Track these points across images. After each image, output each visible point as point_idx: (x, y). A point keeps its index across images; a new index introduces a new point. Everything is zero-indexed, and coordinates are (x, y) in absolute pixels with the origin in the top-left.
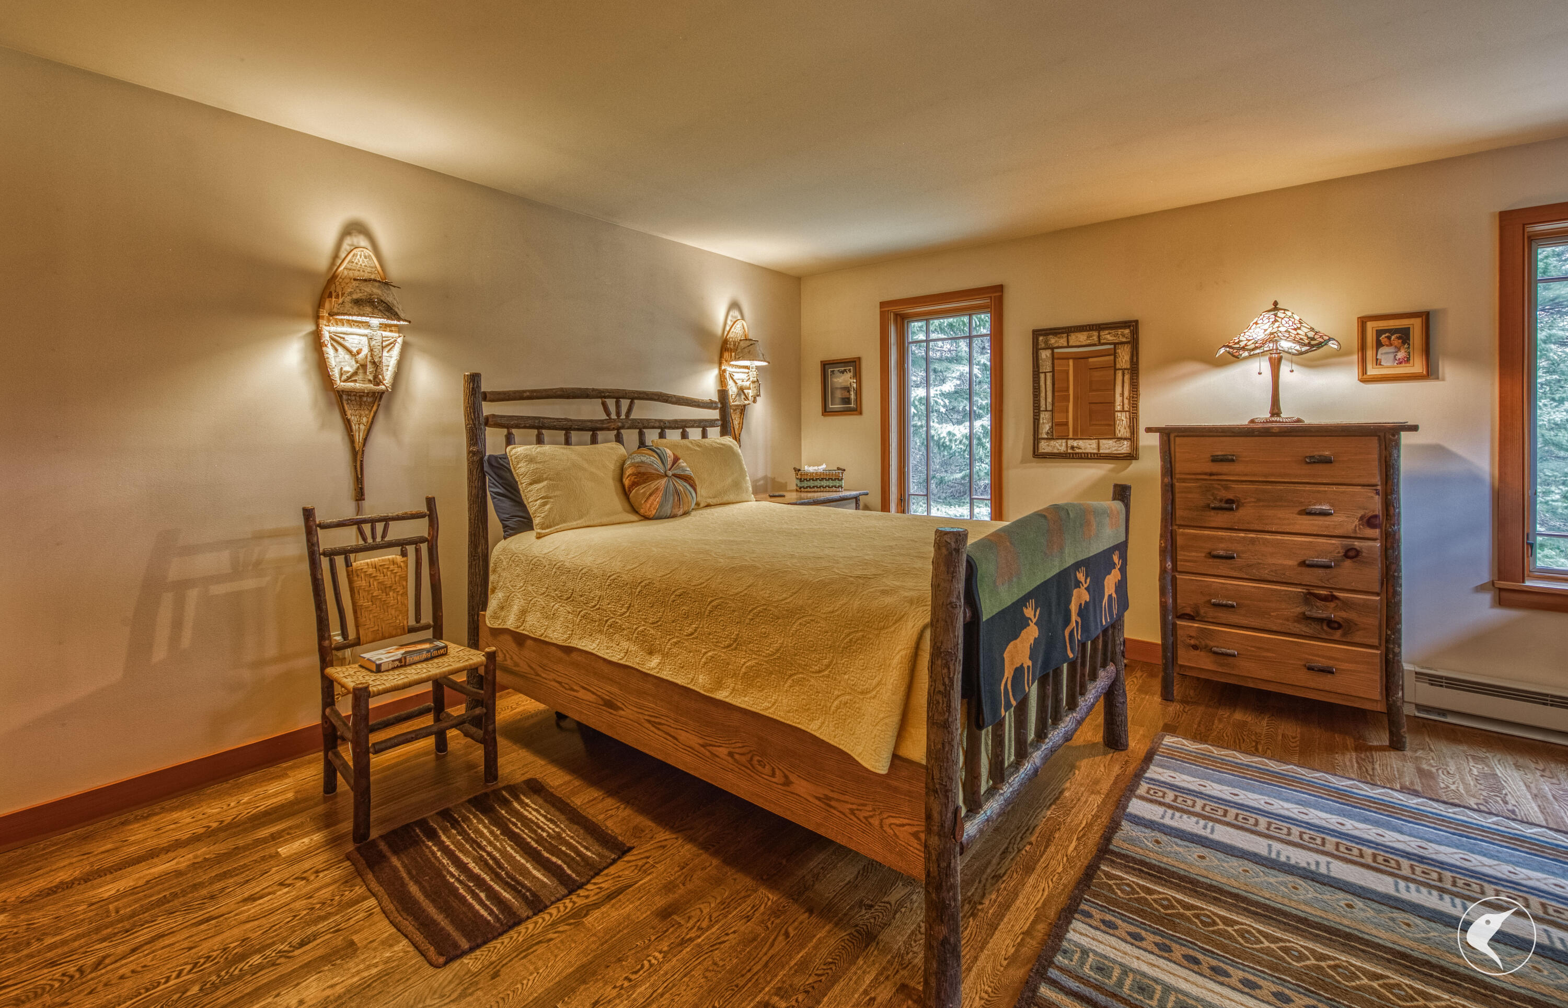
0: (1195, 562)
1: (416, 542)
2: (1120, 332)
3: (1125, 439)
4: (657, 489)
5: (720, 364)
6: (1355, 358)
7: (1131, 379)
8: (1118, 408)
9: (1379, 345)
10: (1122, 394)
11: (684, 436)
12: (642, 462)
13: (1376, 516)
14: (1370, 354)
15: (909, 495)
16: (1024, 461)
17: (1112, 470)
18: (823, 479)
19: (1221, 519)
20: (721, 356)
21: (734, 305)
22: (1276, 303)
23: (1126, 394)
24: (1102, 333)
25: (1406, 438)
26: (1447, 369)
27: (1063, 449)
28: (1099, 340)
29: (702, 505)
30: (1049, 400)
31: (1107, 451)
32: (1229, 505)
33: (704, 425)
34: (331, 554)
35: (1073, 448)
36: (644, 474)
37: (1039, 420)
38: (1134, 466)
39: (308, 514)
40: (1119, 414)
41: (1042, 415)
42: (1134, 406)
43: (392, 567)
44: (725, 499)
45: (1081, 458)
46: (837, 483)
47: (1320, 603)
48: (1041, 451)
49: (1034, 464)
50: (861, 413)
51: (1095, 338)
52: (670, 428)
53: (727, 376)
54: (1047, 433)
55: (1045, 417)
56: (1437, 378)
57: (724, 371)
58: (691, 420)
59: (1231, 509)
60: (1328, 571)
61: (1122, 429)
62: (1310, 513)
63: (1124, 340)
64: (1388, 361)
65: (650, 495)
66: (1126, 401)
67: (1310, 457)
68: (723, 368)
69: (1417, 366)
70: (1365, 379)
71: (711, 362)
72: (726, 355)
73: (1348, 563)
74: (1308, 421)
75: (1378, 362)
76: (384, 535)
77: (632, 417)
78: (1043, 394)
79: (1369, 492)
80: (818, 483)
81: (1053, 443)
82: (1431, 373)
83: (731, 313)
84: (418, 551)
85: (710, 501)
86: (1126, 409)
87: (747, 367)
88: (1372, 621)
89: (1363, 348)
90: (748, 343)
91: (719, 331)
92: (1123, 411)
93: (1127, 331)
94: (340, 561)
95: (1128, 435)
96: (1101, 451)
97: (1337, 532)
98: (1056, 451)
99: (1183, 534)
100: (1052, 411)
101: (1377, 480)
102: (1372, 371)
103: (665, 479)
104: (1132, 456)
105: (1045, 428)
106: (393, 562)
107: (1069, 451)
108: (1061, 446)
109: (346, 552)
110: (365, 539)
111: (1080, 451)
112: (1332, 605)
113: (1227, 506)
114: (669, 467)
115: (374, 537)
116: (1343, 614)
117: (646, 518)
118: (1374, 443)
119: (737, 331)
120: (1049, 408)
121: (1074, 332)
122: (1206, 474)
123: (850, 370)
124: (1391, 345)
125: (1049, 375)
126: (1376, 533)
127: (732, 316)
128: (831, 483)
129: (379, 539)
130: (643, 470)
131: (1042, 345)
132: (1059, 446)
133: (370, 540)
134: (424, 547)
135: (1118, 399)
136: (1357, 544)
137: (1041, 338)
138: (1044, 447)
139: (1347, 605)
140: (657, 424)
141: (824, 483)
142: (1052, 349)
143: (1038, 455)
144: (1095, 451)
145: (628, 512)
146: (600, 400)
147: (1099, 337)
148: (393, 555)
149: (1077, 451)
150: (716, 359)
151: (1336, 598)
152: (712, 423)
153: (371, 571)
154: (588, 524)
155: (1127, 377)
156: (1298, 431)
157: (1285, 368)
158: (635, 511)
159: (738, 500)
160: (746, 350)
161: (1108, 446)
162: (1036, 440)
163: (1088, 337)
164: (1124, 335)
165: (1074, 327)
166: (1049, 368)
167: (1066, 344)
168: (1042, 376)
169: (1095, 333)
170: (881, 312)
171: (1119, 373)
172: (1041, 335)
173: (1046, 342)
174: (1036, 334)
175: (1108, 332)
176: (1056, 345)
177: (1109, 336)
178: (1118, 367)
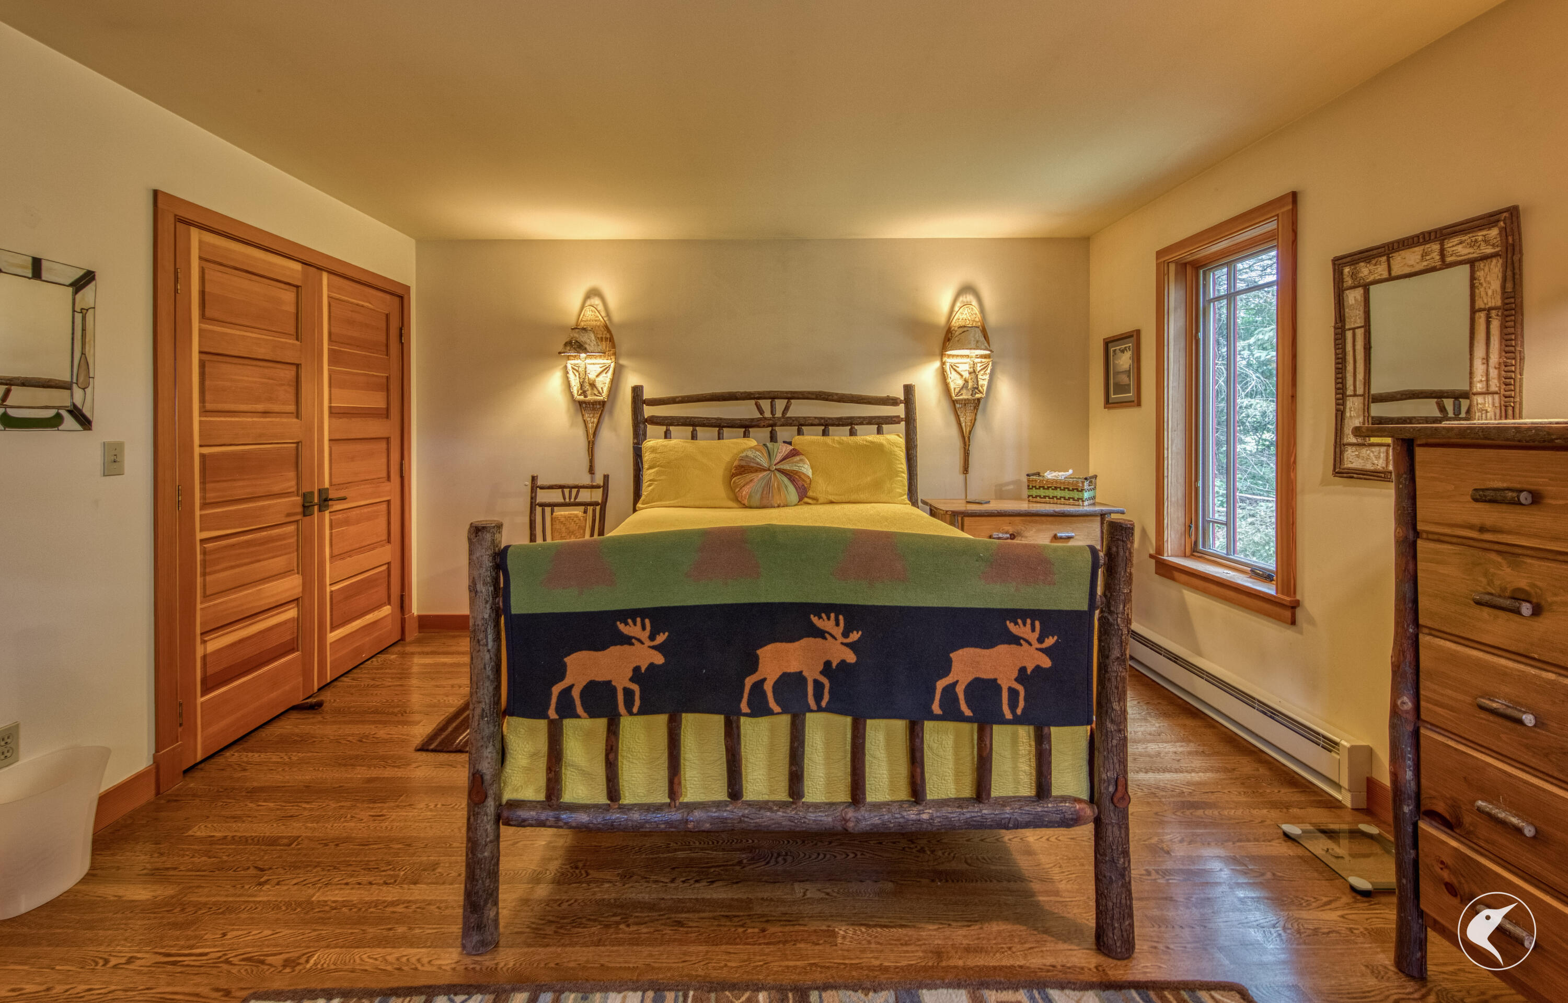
1: (595, 504)
2: (1480, 235)
5: (942, 355)
7: (1503, 327)
8: (1479, 387)
10: (1487, 359)
11: (852, 432)
15: (1207, 522)
16: (1324, 482)
20: (944, 347)
21: (967, 289)
23: (1494, 358)
24: (1448, 244)
27: (1380, 464)
28: (1443, 257)
30: (1361, 376)
32: (1516, 602)
33: (878, 423)
34: (543, 505)
37: (1344, 411)
39: (534, 479)
40: (1480, 399)
41: (1349, 403)
42: (1509, 381)
43: (575, 519)
46: (1077, 495)
48: (1348, 465)
49: (1337, 487)
50: (1139, 404)
51: (1436, 255)
52: (834, 425)
53: (949, 367)
55: (1353, 407)
58: (859, 418)
63: (1489, 250)
66: (1493, 373)
71: (932, 355)
72: (950, 344)
76: (576, 498)
77: (788, 415)
78: (1350, 367)
80: (1058, 493)
81: (1365, 452)
83: (960, 299)
84: (594, 511)
86: (1493, 388)
87: (968, 356)
90: (968, 330)
92: (1487, 392)
93: (1494, 232)
94: (548, 510)
98: (1369, 467)
100: (1364, 395)
105: (1353, 425)
106: (576, 516)
108: (1378, 458)
109: (553, 505)
110: (564, 498)
115: (570, 498)
117: (745, 505)
119: (966, 317)
121: (1398, 250)
123: (1129, 348)
125: (1360, 333)
129: (572, 500)
131: (1348, 282)
132: (1375, 458)
133: (567, 500)
134: (598, 508)
135: (1480, 370)
137: (1346, 270)
138: (1353, 459)
140: (817, 422)
142: (1366, 286)
143: (1341, 472)
146: (753, 402)
147: (1442, 252)
148: (578, 512)
150: (939, 350)
153: (563, 519)
154: (680, 505)
155: (1495, 325)
162: (1339, 447)
163: (1424, 255)
164: (1486, 241)
165: (1398, 242)
166: (1360, 322)
167: (1385, 275)
168: (1349, 334)
169: (1436, 247)
170: (1158, 265)
171: (1481, 318)
172: (1346, 264)
173: (1353, 275)
174: (1339, 263)
175: (1456, 240)
176: (1371, 278)
177: (1459, 248)
178: (1479, 304)
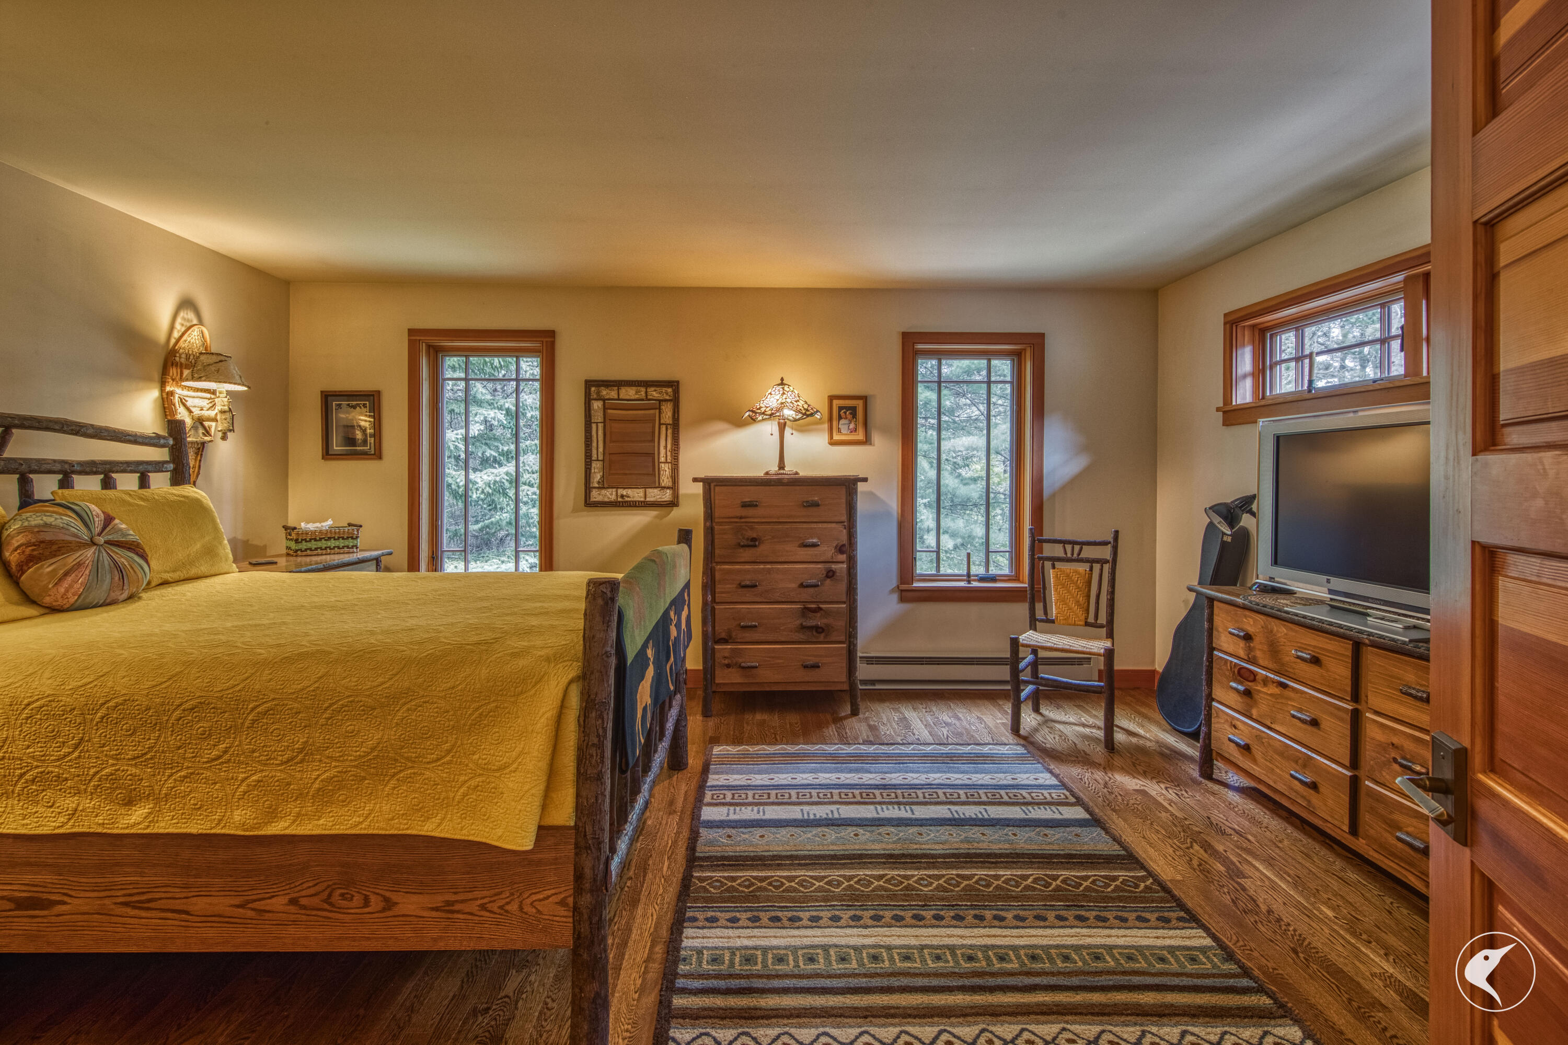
0: (728, 592)
2: (664, 390)
3: (668, 488)
4: (79, 565)
5: (163, 384)
6: (826, 426)
7: (673, 433)
8: (662, 459)
9: (840, 418)
10: (666, 448)
11: (108, 484)
12: (46, 525)
13: (844, 545)
14: (835, 423)
15: (443, 552)
16: (575, 510)
17: (656, 517)
18: (330, 538)
19: (747, 554)
20: (164, 372)
21: (186, 303)
22: (782, 379)
23: (669, 447)
24: (649, 390)
25: (861, 487)
26: (876, 438)
27: (613, 498)
28: (647, 396)
29: (153, 584)
30: (601, 450)
31: (652, 499)
32: (753, 543)
33: (143, 472)
35: (622, 496)
36: (52, 543)
37: (590, 469)
38: (675, 513)
40: (663, 465)
41: (594, 465)
42: (676, 458)
44: (193, 572)
45: (630, 506)
46: (350, 543)
47: (811, 615)
48: (593, 499)
49: (585, 513)
50: (380, 459)
51: (643, 393)
52: (80, 473)
53: (176, 400)
54: (599, 482)
55: (596, 466)
56: (871, 444)
57: (172, 393)
58: (122, 463)
59: (755, 546)
60: (816, 589)
61: (666, 480)
62: (806, 546)
63: (668, 398)
64: (844, 431)
65: (66, 574)
66: (669, 454)
67: (807, 502)
68: (168, 389)
69: (860, 436)
70: (833, 443)
71: (147, 379)
72: (173, 371)
73: (828, 581)
74: (802, 473)
75: (839, 431)
78: (594, 444)
79: (839, 527)
80: (323, 544)
81: (604, 492)
82: (867, 441)
83: (182, 314)
85: (167, 576)
86: (669, 461)
87: (214, 392)
88: (841, 623)
89: (831, 420)
90: (214, 359)
91: (162, 337)
92: (666, 462)
93: (669, 390)
95: (670, 484)
96: (648, 499)
97: (822, 559)
98: (606, 500)
99: (720, 570)
100: (603, 460)
101: (844, 518)
102: (836, 437)
103: (93, 549)
104: (673, 504)
105: (597, 477)
107: (619, 499)
108: (611, 494)
111: (629, 499)
112: (819, 615)
113: (752, 543)
114: (98, 530)
116: (825, 621)
117: (54, 610)
118: (843, 491)
119: (193, 340)
120: (601, 458)
121: (624, 386)
122: (737, 517)
123: (365, 405)
124: (846, 418)
125: (601, 426)
126: (843, 557)
127: (184, 319)
128: (341, 543)
130: (48, 537)
131: (594, 396)
132: (610, 495)
135: (662, 451)
136: (834, 566)
137: (593, 389)
138: (596, 496)
139: (827, 613)
140: (58, 467)
141: (332, 543)
142: (604, 400)
143: (590, 504)
144: (642, 499)
145: (17, 604)
147: (646, 392)
149: (627, 499)
150: (156, 375)
151: (820, 609)
152: (158, 466)
155: (670, 431)
156: (797, 482)
157: (788, 431)
158: (28, 599)
159: (212, 572)
160: (213, 368)
161: (654, 495)
162: (588, 488)
163: (637, 392)
164: (667, 394)
165: (624, 381)
166: (600, 419)
167: (616, 397)
168: (594, 426)
169: (643, 389)
170: (409, 340)
171: (663, 428)
172: (593, 386)
173: (598, 393)
174: (589, 384)
175: (653, 389)
176: (607, 397)
177: (654, 393)
178: (662, 421)
